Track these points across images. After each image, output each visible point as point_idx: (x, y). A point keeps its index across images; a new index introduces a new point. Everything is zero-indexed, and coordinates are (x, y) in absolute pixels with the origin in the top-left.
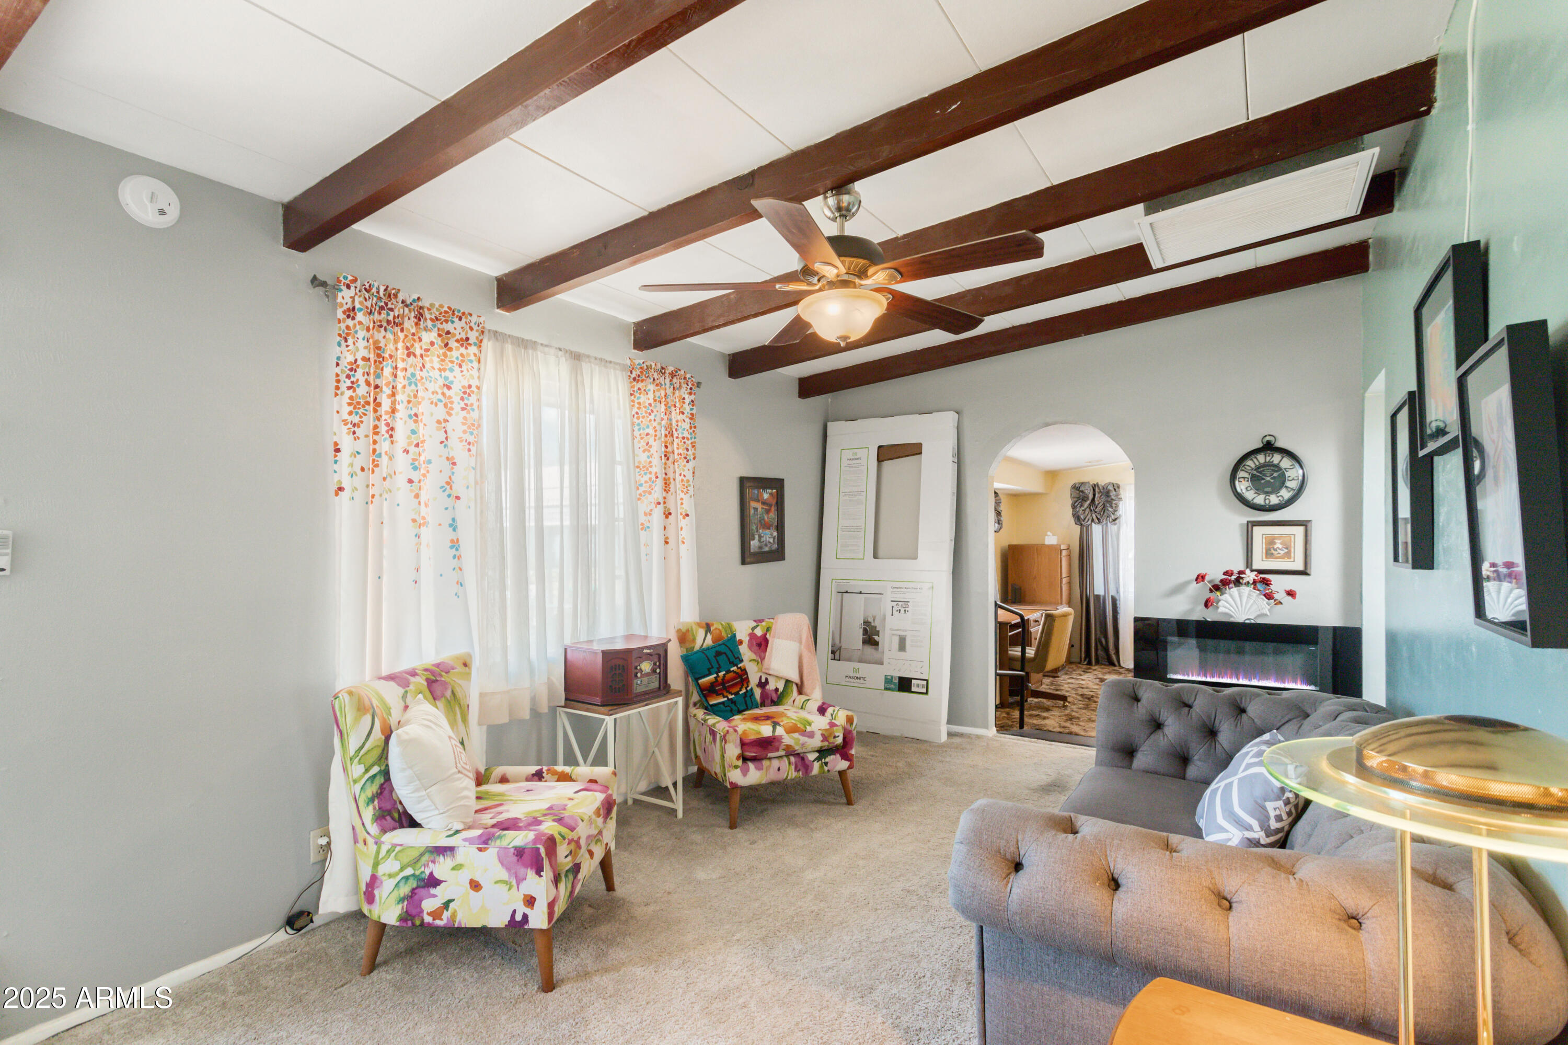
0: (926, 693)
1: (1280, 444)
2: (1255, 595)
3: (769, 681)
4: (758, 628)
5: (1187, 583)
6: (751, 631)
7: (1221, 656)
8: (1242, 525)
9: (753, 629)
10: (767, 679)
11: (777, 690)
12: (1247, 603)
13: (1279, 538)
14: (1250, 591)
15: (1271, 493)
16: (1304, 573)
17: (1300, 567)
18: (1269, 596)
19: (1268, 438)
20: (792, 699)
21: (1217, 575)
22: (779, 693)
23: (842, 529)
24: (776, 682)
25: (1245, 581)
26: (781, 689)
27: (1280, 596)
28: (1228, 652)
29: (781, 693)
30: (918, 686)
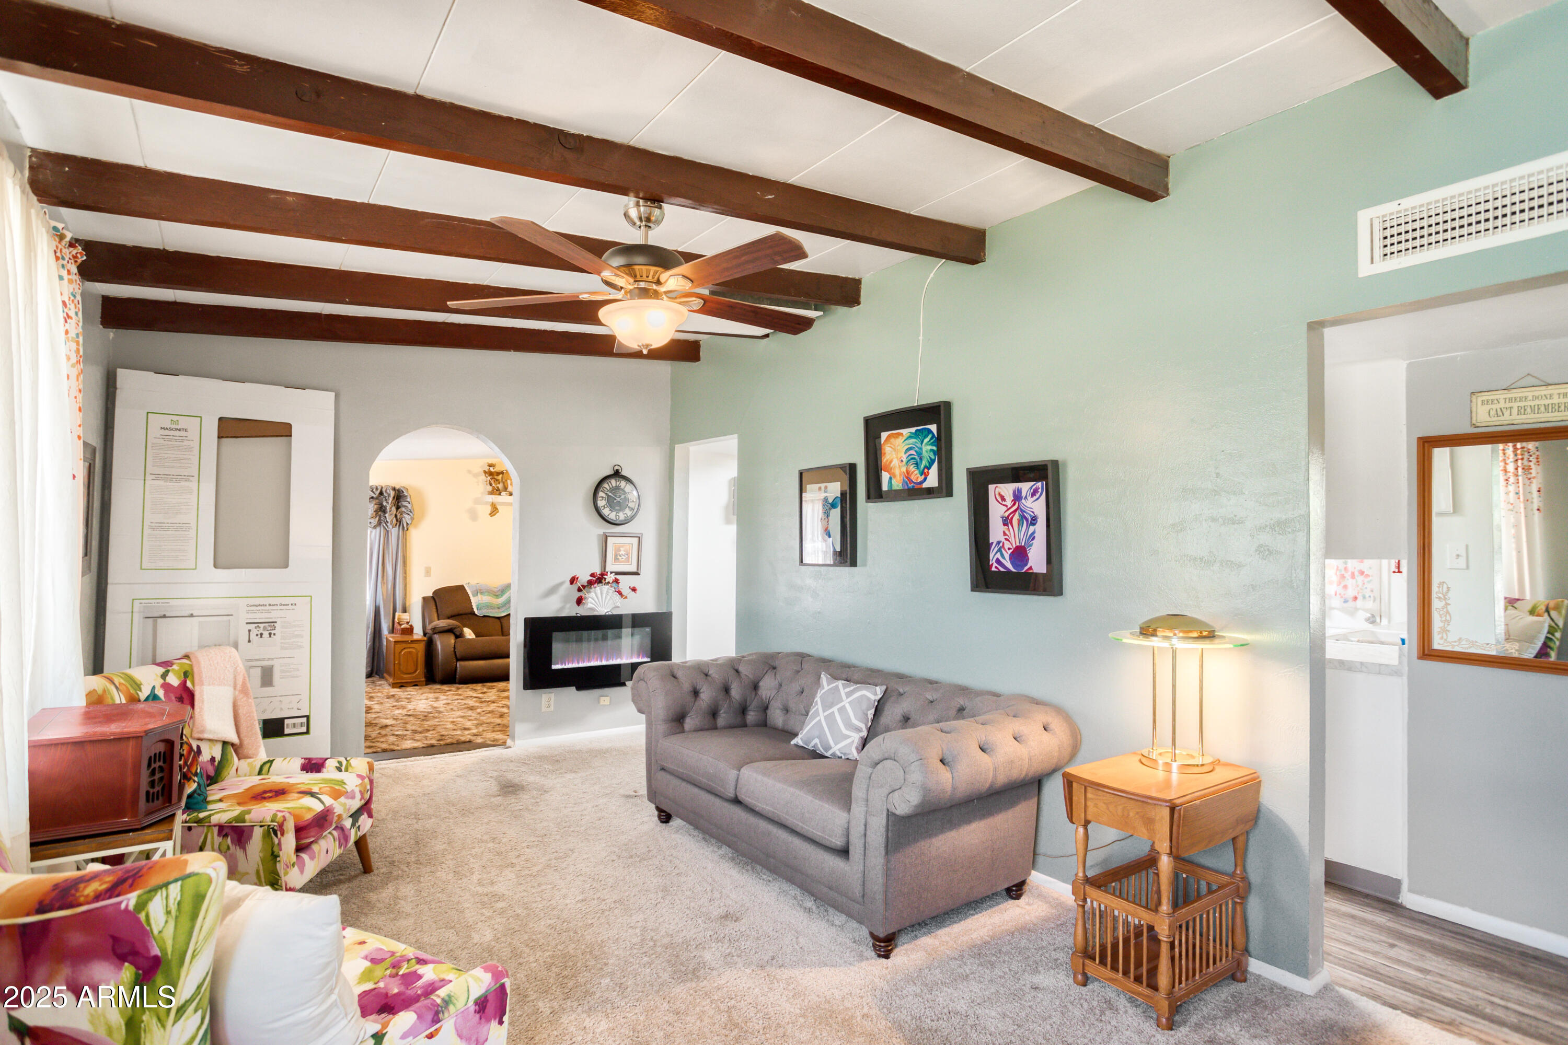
0: (307, 732)
1: (623, 473)
2: (611, 591)
3: (202, 749)
4: (170, 674)
5: (562, 583)
6: (162, 681)
7: (592, 643)
8: (599, 535)
9: (164, 676)
10: (198, 747)
11: (213, 759)
12: (606, 598)
13: (622, 547)
14: (608, 589)
15: (620, 510)
16: (637, 574)
17: (635, 570)
18: (620, 593)
19: (616, 468)
20: (235, 768)
21: (584, 578)
22: (216, 763)
23: (151, 527)
24: (211, 748)
25: (607, 581)
26: (218, 758)
27: (626, 591)
28: (596, 640)
29: (220, 762)
30: (294, 725)
